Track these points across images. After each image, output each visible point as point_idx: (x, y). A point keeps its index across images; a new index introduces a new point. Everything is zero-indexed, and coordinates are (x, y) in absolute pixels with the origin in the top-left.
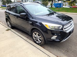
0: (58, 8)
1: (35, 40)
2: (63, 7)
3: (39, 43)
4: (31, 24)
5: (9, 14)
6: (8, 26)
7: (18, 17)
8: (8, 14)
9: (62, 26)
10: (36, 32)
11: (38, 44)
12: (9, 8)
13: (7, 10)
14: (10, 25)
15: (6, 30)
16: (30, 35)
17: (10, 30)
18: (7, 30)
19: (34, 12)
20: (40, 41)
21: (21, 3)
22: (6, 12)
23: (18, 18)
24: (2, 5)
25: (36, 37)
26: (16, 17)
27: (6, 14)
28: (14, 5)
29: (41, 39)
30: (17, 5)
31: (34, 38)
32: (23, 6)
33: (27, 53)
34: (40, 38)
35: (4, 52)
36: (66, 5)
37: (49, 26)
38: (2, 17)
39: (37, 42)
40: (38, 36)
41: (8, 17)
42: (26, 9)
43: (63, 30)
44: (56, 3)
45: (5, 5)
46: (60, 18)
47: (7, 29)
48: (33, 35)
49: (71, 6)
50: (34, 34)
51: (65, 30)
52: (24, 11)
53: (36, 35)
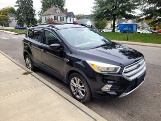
0: (127, 34)
1: (74, 93)
2: (138, 31)
3: (81, 98)
4: (67, 63)
5: (31, 45)
6: (27, 66)
7: (46, 49)
8: (29, 44)
9: (120, 67)
10: (75, 78)
11: (79, 100)
12: (31, 32)
13: (26, 37)
14: (30, 65)
15: (23, 74)
16: (66, 83)
17: (30, 73)
18: (25, 74)
19: (76, 42)
20: (83, 95)
21: (52, 27)
22: (25, 40)
23: (47, 52)
24: (17, 26)
25: (76, 87)
26: (42, 50)
27: (25, 45)
28: (41, 29)
29: (84, 90)
30: (45, 29)
31: (73, 90)
32: (56, 31)
33: (57, 113)
34: (83, 88)
35: (19, 110)
36: (143, 28)
37: (98, 66)
38: (16, 49)
39: (78, 96)
40: (80, 85)
41: (29, 50)
42: (60, 36)
43: (121, 74)
44: (124, 23)
45: (23, 25)
46: (125, 55)
47: (25, 71)
48: (71, 84)
49: (155, 29)
50: (72, 81)
51: (126, 74)
52: (57, 39)
53: (75, 83)
